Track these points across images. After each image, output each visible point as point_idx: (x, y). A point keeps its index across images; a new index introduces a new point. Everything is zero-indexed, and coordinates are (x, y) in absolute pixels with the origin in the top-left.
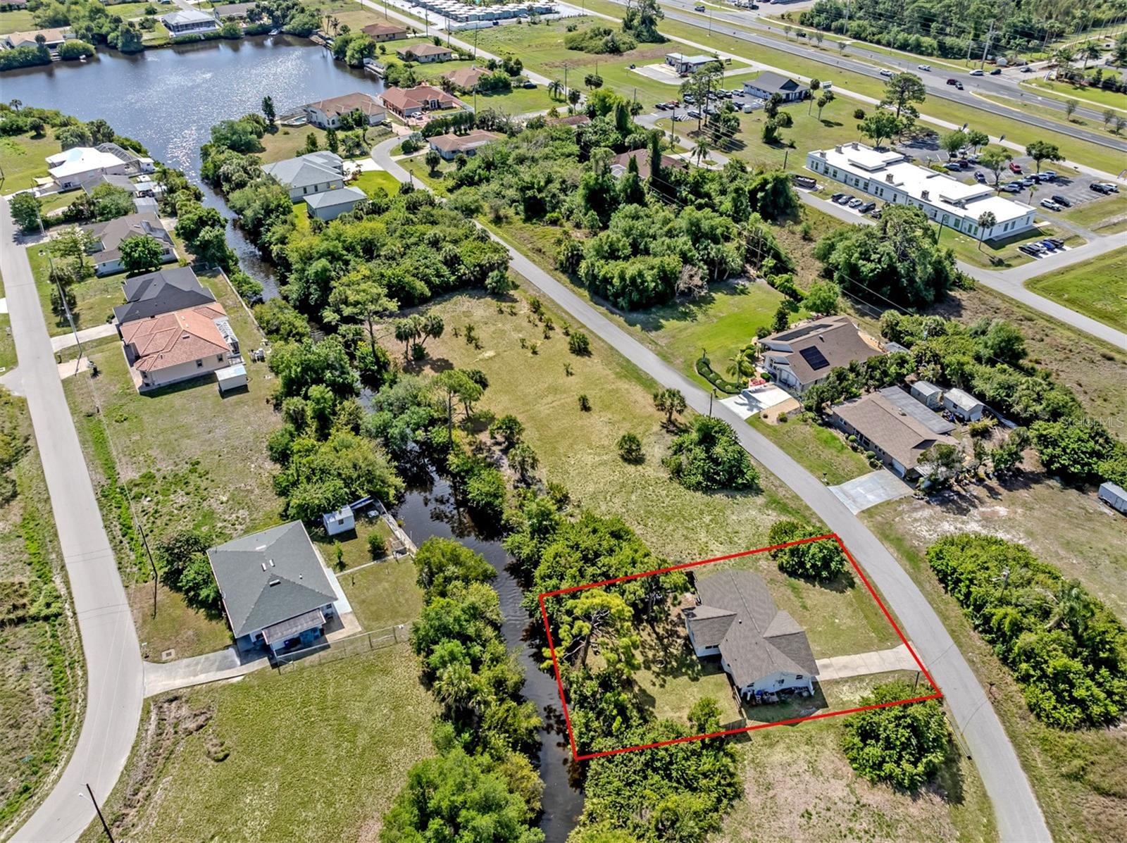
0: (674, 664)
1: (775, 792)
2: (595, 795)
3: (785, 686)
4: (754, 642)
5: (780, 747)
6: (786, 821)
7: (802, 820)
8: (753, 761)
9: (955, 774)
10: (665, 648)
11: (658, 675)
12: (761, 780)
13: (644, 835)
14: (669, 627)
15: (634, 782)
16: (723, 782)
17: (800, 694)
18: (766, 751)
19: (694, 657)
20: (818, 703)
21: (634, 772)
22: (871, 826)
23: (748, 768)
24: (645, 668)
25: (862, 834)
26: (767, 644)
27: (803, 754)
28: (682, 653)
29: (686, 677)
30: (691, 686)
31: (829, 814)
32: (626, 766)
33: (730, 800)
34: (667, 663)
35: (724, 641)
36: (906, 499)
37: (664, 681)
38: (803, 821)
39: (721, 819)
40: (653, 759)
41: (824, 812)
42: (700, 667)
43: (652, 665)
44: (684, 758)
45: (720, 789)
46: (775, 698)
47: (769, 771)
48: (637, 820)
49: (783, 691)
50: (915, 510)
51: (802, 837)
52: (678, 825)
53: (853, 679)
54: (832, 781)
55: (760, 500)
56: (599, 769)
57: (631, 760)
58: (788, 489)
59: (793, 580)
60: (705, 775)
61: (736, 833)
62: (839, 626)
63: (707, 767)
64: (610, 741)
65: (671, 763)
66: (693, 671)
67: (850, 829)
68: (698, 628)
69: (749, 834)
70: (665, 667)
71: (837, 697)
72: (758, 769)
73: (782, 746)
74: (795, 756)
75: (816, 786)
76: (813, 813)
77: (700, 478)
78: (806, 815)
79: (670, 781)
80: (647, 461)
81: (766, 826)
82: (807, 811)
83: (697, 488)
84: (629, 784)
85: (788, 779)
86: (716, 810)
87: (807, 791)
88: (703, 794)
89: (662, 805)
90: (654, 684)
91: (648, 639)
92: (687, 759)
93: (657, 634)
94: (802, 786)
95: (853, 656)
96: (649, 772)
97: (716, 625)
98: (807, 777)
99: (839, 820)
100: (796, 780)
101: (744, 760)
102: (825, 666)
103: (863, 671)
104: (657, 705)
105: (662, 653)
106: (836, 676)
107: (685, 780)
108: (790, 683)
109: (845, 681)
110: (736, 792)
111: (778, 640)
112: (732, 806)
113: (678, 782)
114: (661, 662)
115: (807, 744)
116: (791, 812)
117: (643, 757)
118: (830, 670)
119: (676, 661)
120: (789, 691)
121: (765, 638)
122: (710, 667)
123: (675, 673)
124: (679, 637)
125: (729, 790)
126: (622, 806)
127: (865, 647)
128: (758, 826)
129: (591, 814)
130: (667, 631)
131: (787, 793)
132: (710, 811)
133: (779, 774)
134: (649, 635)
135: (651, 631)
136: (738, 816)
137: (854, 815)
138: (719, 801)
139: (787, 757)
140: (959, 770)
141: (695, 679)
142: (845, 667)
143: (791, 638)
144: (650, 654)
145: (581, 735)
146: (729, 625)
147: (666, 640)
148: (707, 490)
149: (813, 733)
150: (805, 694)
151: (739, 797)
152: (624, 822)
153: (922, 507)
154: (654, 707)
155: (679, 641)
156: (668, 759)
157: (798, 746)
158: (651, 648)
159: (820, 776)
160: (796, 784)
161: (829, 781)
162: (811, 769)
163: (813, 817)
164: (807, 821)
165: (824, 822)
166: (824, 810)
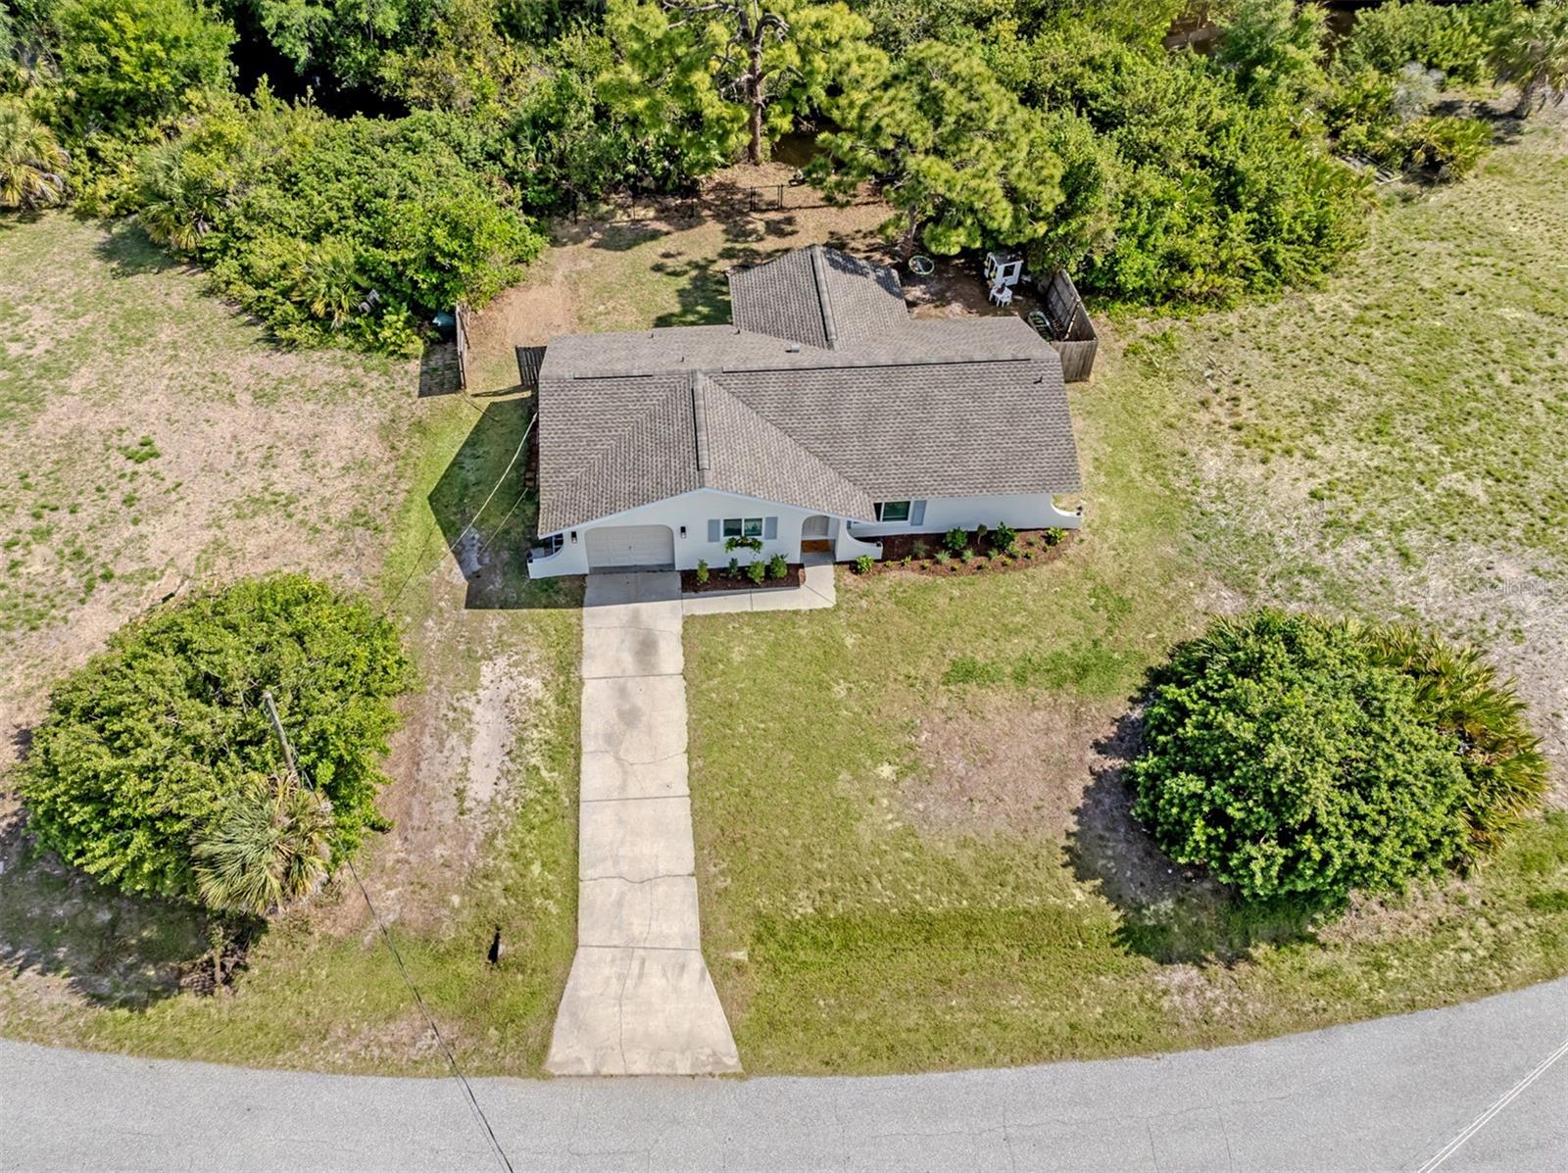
1: (245, 406)
5: (372, 449)
6: (155, 408)
7: (138, 439)
8: (358, 385)
9: (49, 945)
12: (293, 388)
18: (375, 417)
20: (496, 584)
22: (21, 583)
25: (18, 553)
27: (326, 492)
31: (116, 497)
38: (130, 441)
41: (127, 487)
47: (310, 407)
51: (94, 428)
53: (570, 722)
54: (207, 536)
61: (182, 317)
67: (49, 532)
69: (164, 338)
71: (504, 647)
72: (326, 390)
73: (376, 450)
74: (328, 474)
75: (203, 496)
76: (141, 468)
78: (146, 450)
81: (166, 371)
82: (154, 455)
85: (266, 440)
87: (209, 469)
94: (227, 462)
97: (794, 306)
98: (250, 481)
99: (88, 514)
100: (254, 456)
102: (646, 648)
103: (596, 774)
109: (568, 695)
115: (357, 513)
116: (171, 423)
118: (628, 660)
131: (227, 428)
133: (289, 426)
137: (78, 554)
139: (332, 455)
140: (52, 966)
143: (685, 449)
149: (389, 540)
157: (357, 488)
159: (235, 511)
160: (239, 453)
161: (209, 526)
162: (268, 497)
163: (130, 462)
164: (127, 448)
165: (101, 483)
166: (135, 491)
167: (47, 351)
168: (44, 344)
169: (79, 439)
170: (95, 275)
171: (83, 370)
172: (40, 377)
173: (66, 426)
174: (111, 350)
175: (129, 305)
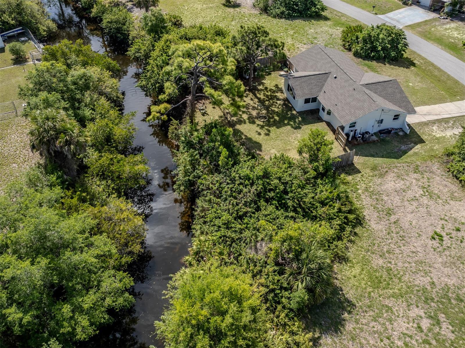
0: (277, 118)
1: (397, 217)
2: (202, 233)
3: (383, 126)
4: (351, 89)
5: (391, 176)
6: (417, 244)
7: (434, 242)
8: (366, 189)
10: (267, 108)
11: (262, 127)
12: (379, 206)
13: (261, 271)
14: (269, 93)
15: (245, 214)
16: (344, 209)
17: (396, 133)
18: (378, 181)
19: (294, 112)
20: (415, 139)
21: (245, 204)
23: (363, 197)
24: (250, 123)
26: (364, 89)
27: (414, 181)
28: (283, 110)
29: (289, 127)
30: (294, 133)
32: (235, 198)
33: (354, 227)
34: (270, 118)
35: (322, 93)
36: (434, 20)
37: (269, 131)
38: (436, 243)
39: (347, 248)
40: (265, 190)
41: (454, 233)
42: (300, 119)
43: (256, 120)
44: (299, 186)
45: (342, 216)
46: (374, 138)
47: (385, 198)
48: (251, 254)
49: (381, 132)
50: (444, 24)
51: (440, 260)
52: (304, 256)
53: (439, 121)
54: (451, 202)
55: (328, 23)
56: (206, 205)
57: (240, 192)
58: (348, 17)
59: (367, 62)
60: (323, 204)
61: (365, 262)
62: (413, 87)
63: (325, 195)
64: (217, 177)
65: (286, 192)
66: (295, 122)
68: (297, 83)
69: (381, 262)
70: (269, 121)
71: (429, 135)
72: (374, 197)
74: (408, 183)
75: (437, 209)
76: (444, 234)
77: (283, 9)
78: (436, 236)
79: (286, 210)
80: (242, 6)
81: (397, 251)
82: (436, 233)
83: (281, 16)
84: (241, 218)
85: (406, 203)
86: (339, 238)
87: (429, 214)
88: (323, 223)
89: (282, 234)
90: (259, 134)
91: (251, 103)
92: (303, 188)
93: (259, 99)
94: (423, 210)
95: (433, 106)
96: (262, 203)
97: (313, 81)
98: (425, 200)
100: (415, 204)
101: (358, 189)
103: (445, 116)
104: (263, 149)
105: (264, 112)
106: (423, 120)
107: (303, 209)
108: (389, 123)
109: (434, 122)
110: (357, 219)
111: (373, 86)
112: (356, 234)
113: (295, 211)
114: (265, 118)
115: (415, 172)
116: (420, 235)
117: (255, 187)
119: (278, 116)
120: (388, 132)
121: (362, 85)
122: (310, 117)
123: (279, 124)
124: (278, 99)
125: (351, 217)
126: (233, 241)
127: (441, 100)
128: (389, 252)
129: (197, 253)
130: (267, 96)
131: (410, 217)
132: (334, 239)
133: (397, 200)
134: (252, 99)
135: (253, 97)
136: (364, 243)
138: (342, 229)
139: (400, 185)
141: (298, 128)
142: (429, 114)
143: (385, 84)
144: (254, 113)
145: (186, 173)
146: (325, 81)
147: (267, 103)
148: (289, 17)
149: (418, 163)
150: (401, 133)
151: (361, 224)
152: (236, 258)
153: (448, 23)
154: (261, 151)
155: (278, 102)
156: (282, 187)
157: (408, 175)
158: (254, 108)
159: (438, 199)
160: (417, 208)
161: (448, 203)
162: (427, 194)
163: (444, 239)
164: (440, 244)
165: (459, 242)
166: (453, 230)
167: (418, 307)
168: (415, 312)
169: (448, 261)
170: (357, 322)
171: (416, 283)
172: (432, 299)
173: (447, 271)
174: (400, 279)
175: (369, 289)
